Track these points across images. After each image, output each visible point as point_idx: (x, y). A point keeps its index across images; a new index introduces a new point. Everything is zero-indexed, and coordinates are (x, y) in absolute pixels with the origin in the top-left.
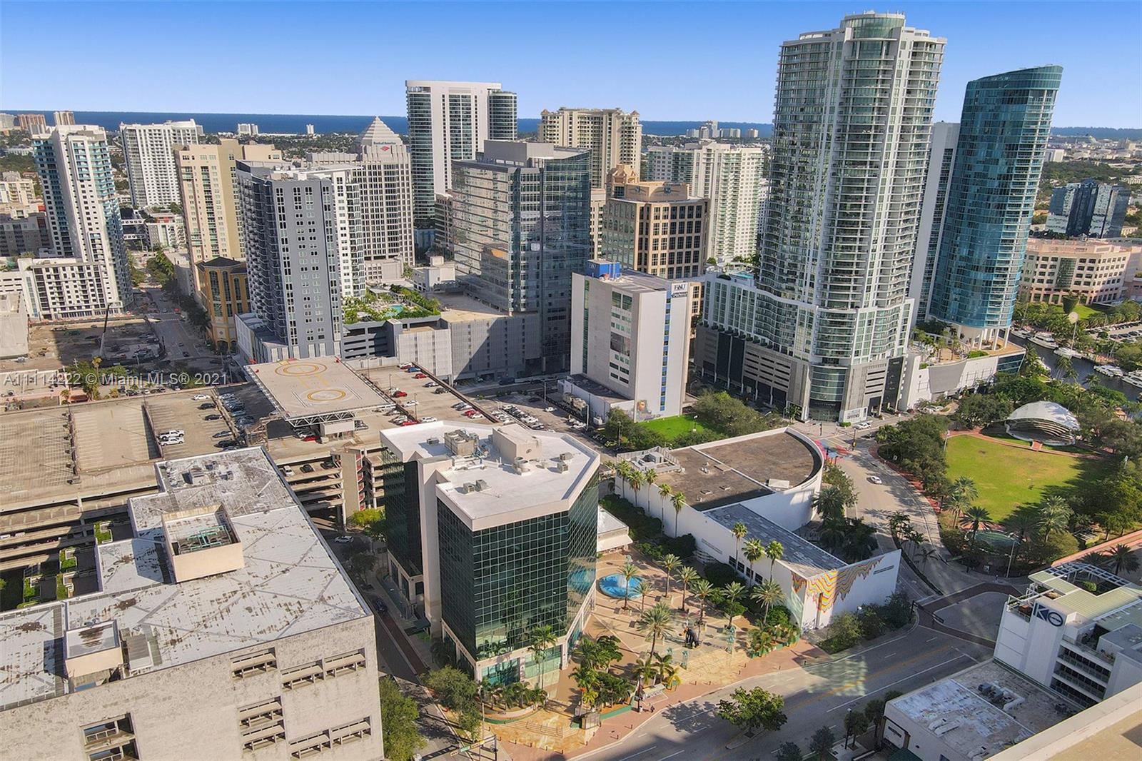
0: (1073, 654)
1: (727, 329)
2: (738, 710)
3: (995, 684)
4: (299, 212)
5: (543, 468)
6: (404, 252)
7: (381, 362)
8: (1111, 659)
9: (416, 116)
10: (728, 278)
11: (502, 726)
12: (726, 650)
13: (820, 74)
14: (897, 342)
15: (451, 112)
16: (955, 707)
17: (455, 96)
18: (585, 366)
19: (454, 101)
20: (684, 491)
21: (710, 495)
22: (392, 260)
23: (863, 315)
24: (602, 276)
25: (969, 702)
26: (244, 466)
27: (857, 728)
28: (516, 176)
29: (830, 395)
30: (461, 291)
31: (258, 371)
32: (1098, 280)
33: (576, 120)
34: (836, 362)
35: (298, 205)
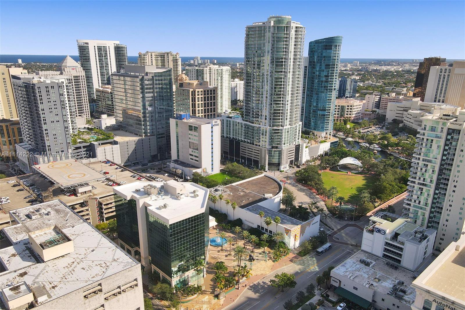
0: (389, 244)
1: (232, 138)
2: (278, 282)
3: (364, 258)
4: (48, 97)
5: (188, 197)
6: (85, 113)
7: (90, 160)
8: (403, 244)
9: (83, 55)
10: (231, 118)
11: (186, 304)
12: (265, 261)
13: (262, 38)
14: (297, 139)
15: (98, 53)
16: (354, 269)
17: (100, 47)
18: (178, 156)
19: (100, 49)
20: (236, 201)
21: (244, 202)
22: (80, 117)
23: (285, 129)
24: (183, 119)
25: (358, 266)
26: (54, 209)
27: (322, 282)
28: (142, 80)
29: (275, 161)
30: (119, 128)
31: (40, 168)
32: (354, 113)
33: (154, 57)
34: (277, 148)
35: (48, 94)
